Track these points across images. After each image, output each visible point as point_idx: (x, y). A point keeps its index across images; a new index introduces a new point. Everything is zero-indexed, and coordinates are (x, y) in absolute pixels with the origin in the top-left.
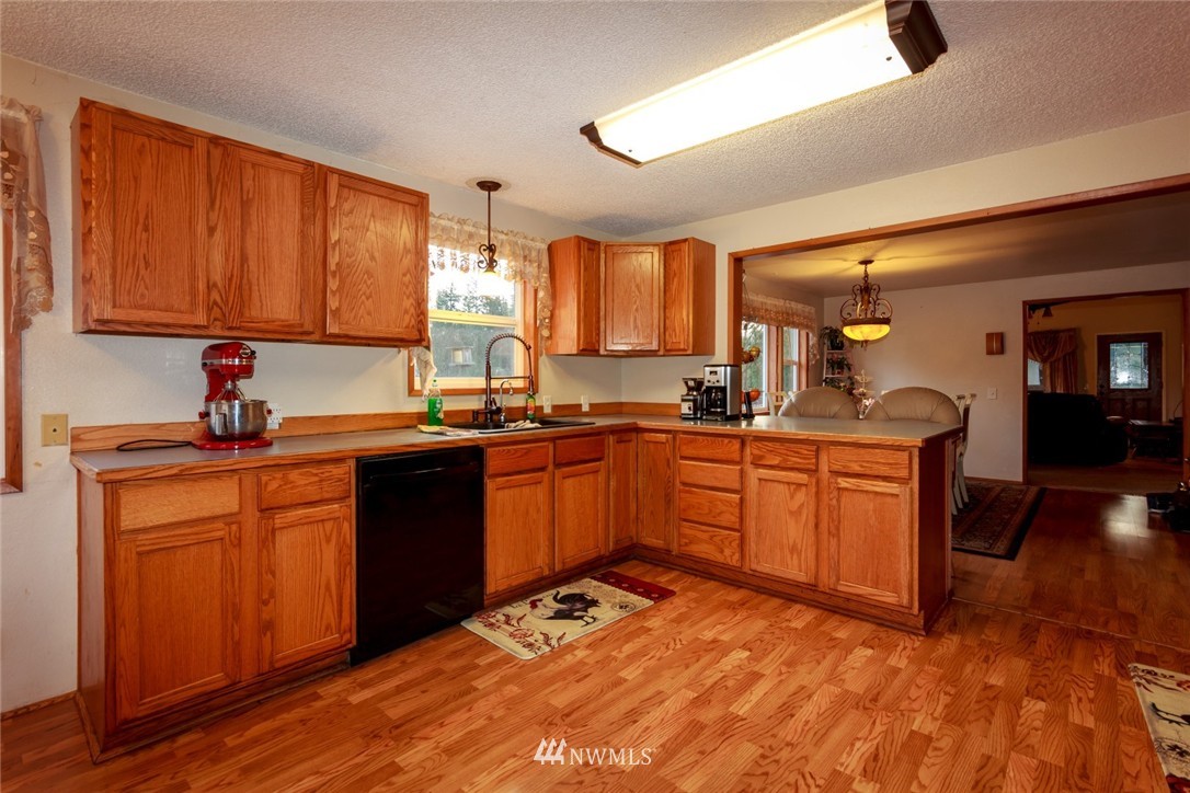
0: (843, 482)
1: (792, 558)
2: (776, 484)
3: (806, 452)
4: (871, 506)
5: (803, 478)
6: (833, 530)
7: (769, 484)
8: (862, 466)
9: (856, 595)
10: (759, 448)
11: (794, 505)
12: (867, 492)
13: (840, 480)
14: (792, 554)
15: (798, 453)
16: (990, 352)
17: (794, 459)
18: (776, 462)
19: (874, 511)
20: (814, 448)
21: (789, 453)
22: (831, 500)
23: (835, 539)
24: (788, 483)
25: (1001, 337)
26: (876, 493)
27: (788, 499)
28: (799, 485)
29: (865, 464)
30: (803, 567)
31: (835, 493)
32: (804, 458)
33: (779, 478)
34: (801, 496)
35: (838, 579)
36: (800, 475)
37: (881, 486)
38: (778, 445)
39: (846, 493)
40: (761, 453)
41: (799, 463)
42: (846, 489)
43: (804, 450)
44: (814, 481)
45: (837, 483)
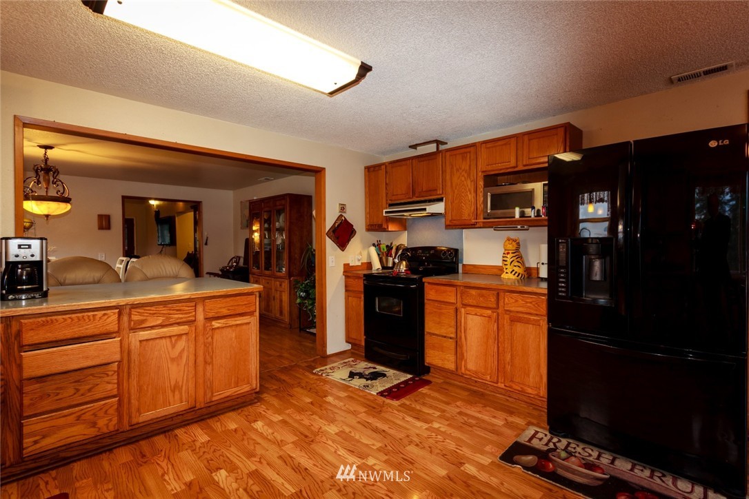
0: (216, 324)
1: (174, 396)
2: (157, 341)
3: (187, 308)
4: (234, 335)
5: (185, 328)
6: (209, 360)
7: (151, 342)
8: (229, 310)
9: (225, 398)
10: (140, 314)
11: (176, 353)
12: (233, 325)
13: (214, 323)
14: (173, 391)
15: (180, 310)
16: (101, 228)
17: (176, 316)
18: (159, 322)
19: (236, 338)
20: (193, 304)
21: (171, 312)
22: (207, 338)
23: (211, 366)
24: (170, 337)
25: (108, 218)
26: (237, 325)
27: (170, 349)
28: (180, 336)
29: (231, 308)
30: (184, 398)
31: (210, 333)
32: (186, 314)
33: (162, 335)
34: (182, 344)
35: (212, 393)
36: (182, 327)
37: (240, 320)
38: (161, 308)
39: (217, 331)
40: (145, 318)
41: (181, 318)
42: (218, 328)
43: (185, 308)
44: (194, 328)
45: (212, 326)
